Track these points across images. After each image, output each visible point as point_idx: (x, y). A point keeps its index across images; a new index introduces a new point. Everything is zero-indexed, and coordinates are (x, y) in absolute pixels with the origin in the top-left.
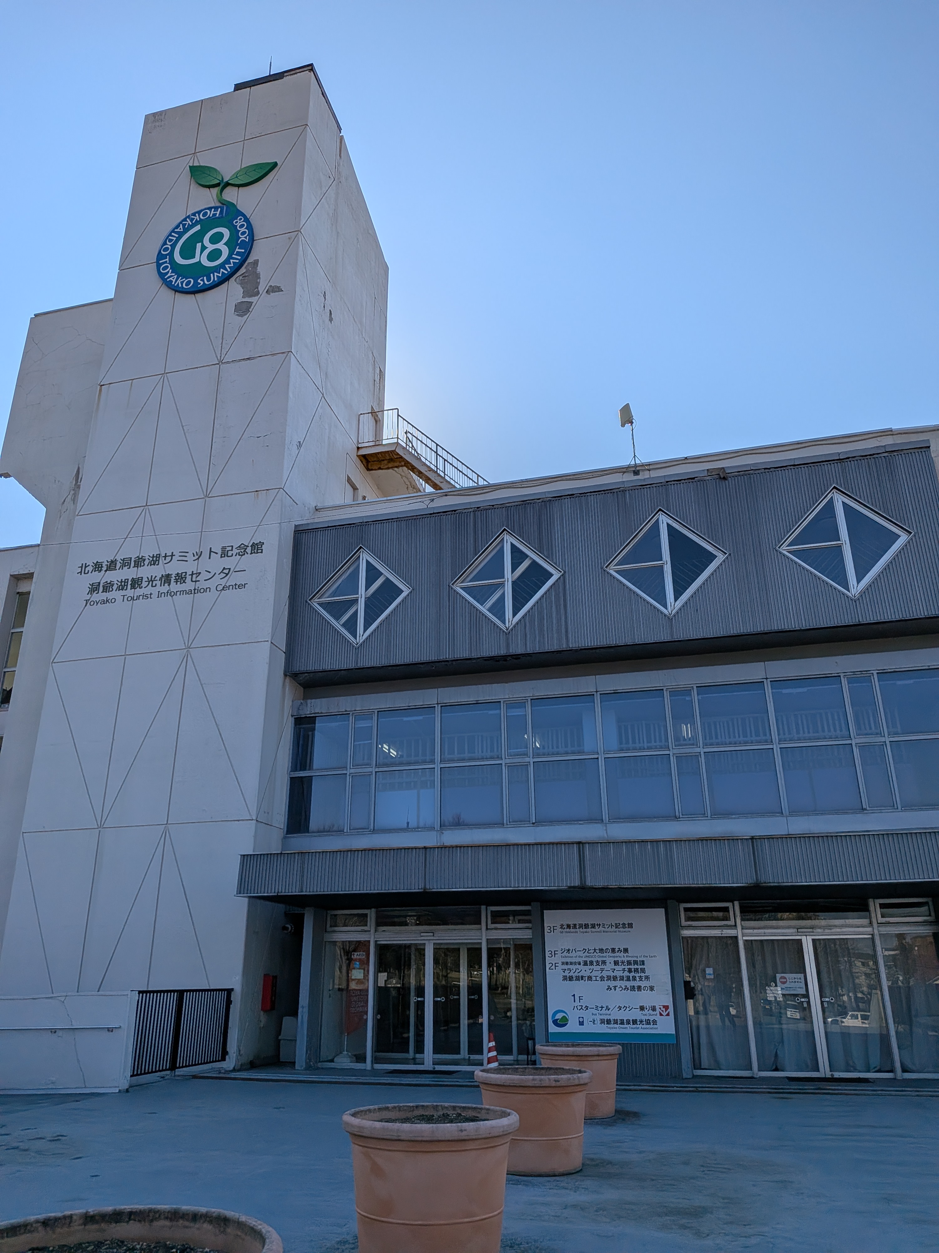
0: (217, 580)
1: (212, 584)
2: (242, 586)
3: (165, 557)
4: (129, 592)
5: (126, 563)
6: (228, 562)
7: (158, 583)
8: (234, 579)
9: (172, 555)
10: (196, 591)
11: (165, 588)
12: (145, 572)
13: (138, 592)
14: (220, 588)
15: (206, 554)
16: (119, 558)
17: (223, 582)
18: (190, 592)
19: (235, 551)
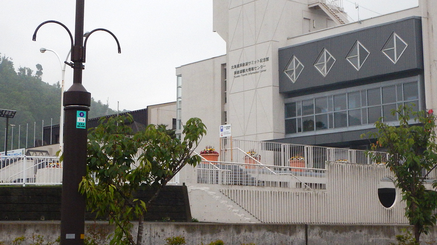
0: (260, 69)
1: (259, 70)
2: (265, 71)
3: (249, 63)
4: (243, 74)
5: (241, 65)
6: (262, 64)
7: (248, 70)
8: (264, 68)
9: (250, 62)
10: (256, 72)
11: (249, 72)
12: (246, 67)
13: (245, 73)
14: (261, 71)
15: (257, 62)
16: (239, 64)
17: (261, 70)
18: (255, 73)
19: (263, 60)
